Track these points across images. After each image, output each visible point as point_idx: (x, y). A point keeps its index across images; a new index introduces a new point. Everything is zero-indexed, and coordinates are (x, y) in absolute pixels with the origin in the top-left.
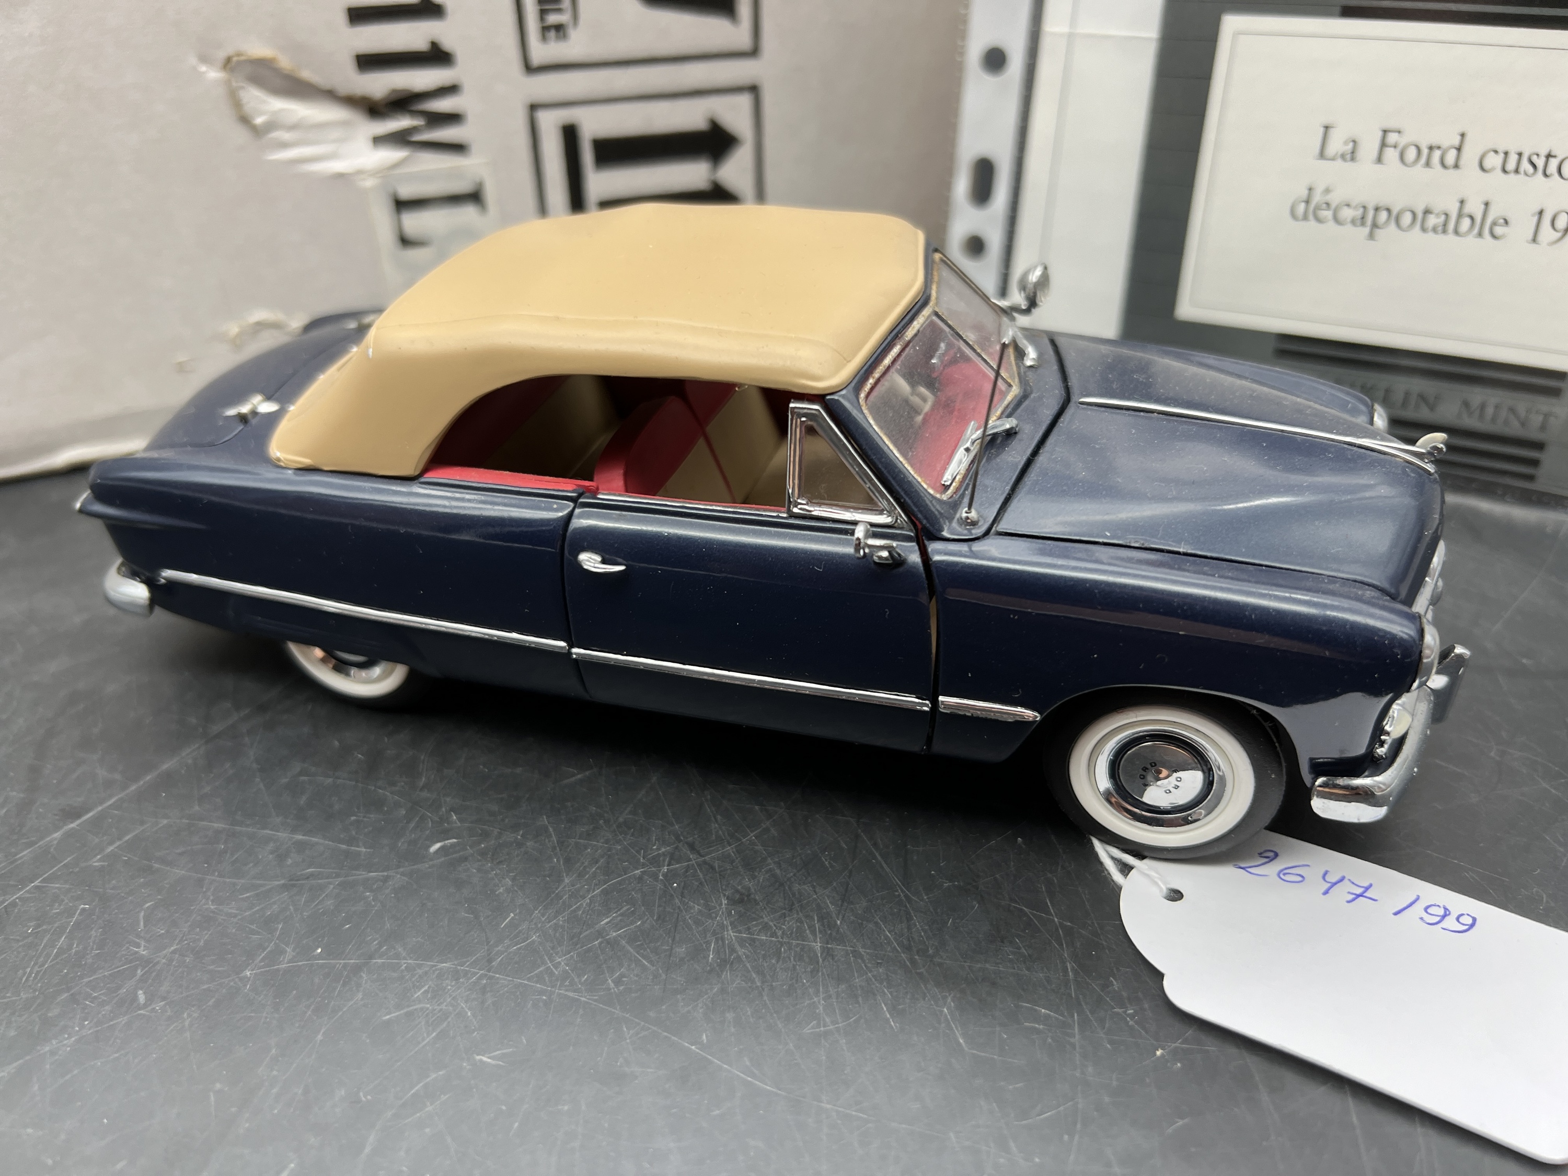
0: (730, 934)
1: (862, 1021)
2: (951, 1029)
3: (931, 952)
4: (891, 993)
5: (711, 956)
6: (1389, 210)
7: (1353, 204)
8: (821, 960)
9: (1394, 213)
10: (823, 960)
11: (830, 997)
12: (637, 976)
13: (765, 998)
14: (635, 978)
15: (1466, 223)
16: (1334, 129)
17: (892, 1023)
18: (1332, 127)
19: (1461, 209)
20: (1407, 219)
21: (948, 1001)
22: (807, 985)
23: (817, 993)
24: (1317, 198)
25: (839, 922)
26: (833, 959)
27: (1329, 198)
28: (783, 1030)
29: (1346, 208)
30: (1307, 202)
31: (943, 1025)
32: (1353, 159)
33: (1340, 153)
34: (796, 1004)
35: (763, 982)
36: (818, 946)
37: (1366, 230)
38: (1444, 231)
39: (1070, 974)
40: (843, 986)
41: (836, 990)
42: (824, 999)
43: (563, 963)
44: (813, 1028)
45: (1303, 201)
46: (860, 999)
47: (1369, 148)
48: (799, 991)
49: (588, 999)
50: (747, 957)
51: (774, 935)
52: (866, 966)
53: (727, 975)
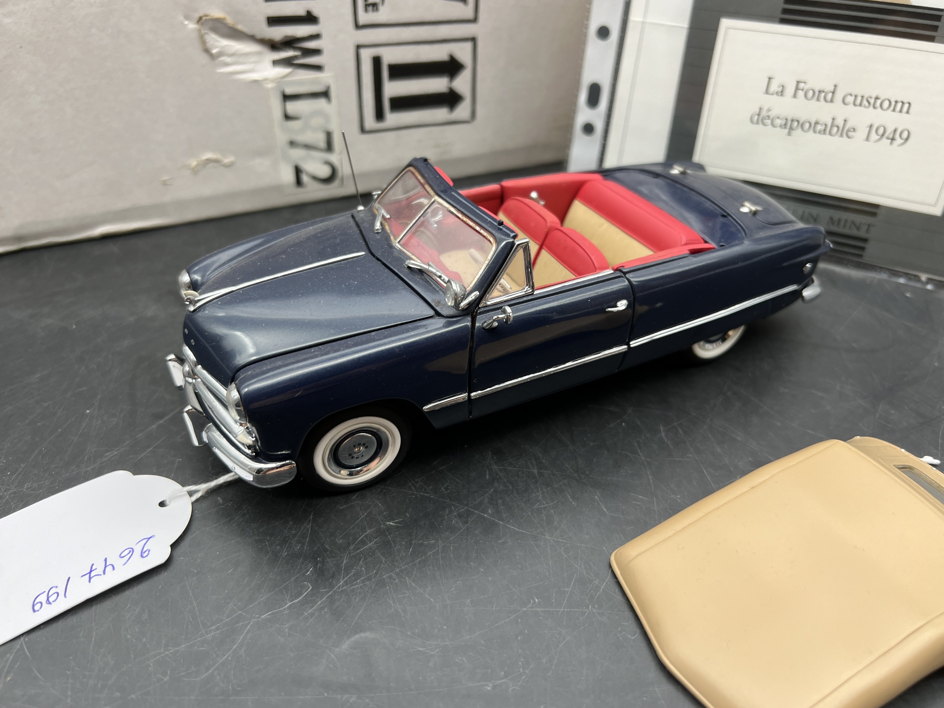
0: (495, 467)
1: (560, 502)
2: (600, 505)
3: (587, 473)
4: (571, 490)
5: (488, 477)
6: (798, 121)
7: (781, 117)
8: (538, 477)
9: (801, 122)
10: (539, 477)
11: (544, 493)
12: (455, 486)
13: (515, 494)
14: (455, 487)
15: (835, 129)
16: (774, 79)
17: (573, 503)
18: (773, 78)
19: (833, 122)
20: (807, 126)
21: (598, 493)
22: (533, 488)
23: (538, 491)
24: (764, 113)
25: (544, 461)
26: (543, 477)
27: (770, 113)
28: (525, 507)
29: (777, 119)
30: (759, 115)
31: (596, 503)
32: (782, 95)
33: (776, 91)
34: (529, 496)
35: (513, 487)
36: (536, 471)
37: (787, 131)
38: (824, 133)
39: (651, 481)
40: (550, 488)
41: (546, 490)
42: (541, 493)
43: (419, 481)
44: (538, 506)
45: (756, 115)
46: (558, 493)
47: (790, 90)
48: (530, 491)
49: (434, 496)
50: (504, 477)
51: (515, 467)
52: (559, 479)
53: (496, 484)
